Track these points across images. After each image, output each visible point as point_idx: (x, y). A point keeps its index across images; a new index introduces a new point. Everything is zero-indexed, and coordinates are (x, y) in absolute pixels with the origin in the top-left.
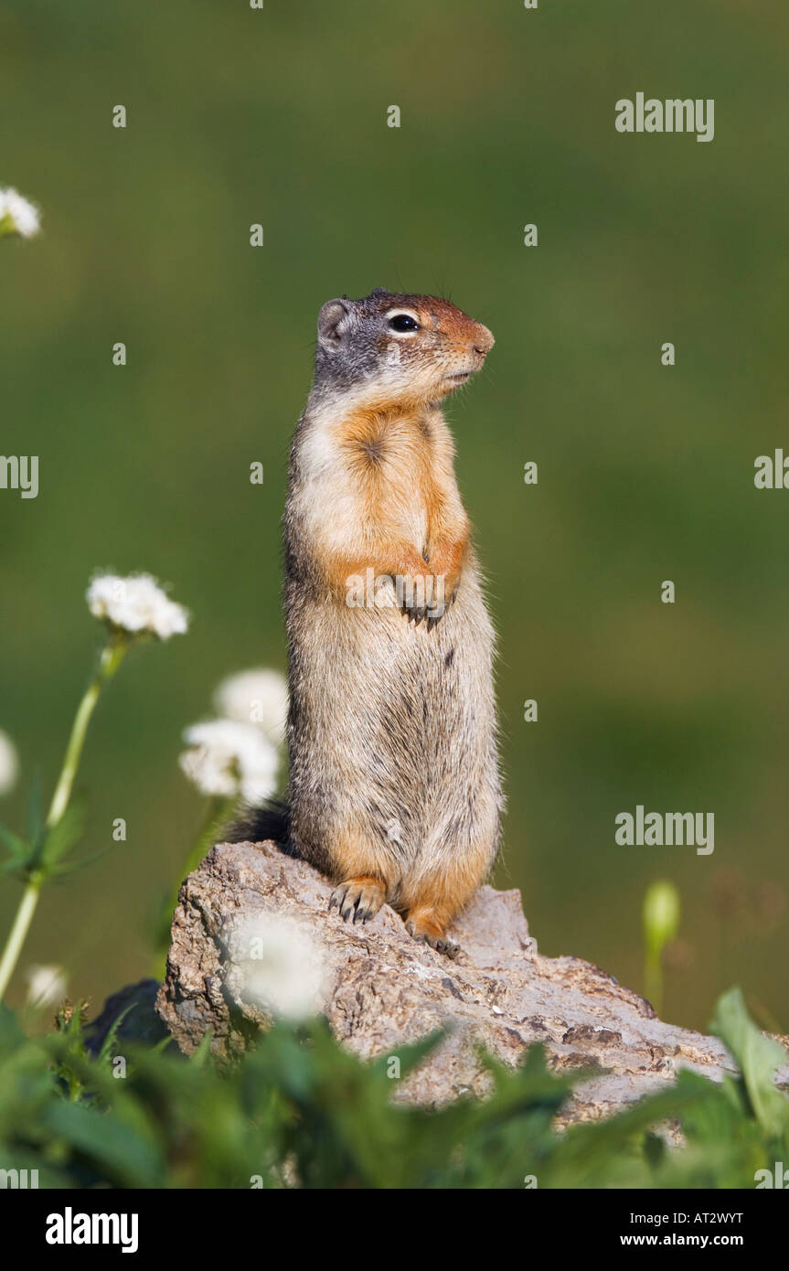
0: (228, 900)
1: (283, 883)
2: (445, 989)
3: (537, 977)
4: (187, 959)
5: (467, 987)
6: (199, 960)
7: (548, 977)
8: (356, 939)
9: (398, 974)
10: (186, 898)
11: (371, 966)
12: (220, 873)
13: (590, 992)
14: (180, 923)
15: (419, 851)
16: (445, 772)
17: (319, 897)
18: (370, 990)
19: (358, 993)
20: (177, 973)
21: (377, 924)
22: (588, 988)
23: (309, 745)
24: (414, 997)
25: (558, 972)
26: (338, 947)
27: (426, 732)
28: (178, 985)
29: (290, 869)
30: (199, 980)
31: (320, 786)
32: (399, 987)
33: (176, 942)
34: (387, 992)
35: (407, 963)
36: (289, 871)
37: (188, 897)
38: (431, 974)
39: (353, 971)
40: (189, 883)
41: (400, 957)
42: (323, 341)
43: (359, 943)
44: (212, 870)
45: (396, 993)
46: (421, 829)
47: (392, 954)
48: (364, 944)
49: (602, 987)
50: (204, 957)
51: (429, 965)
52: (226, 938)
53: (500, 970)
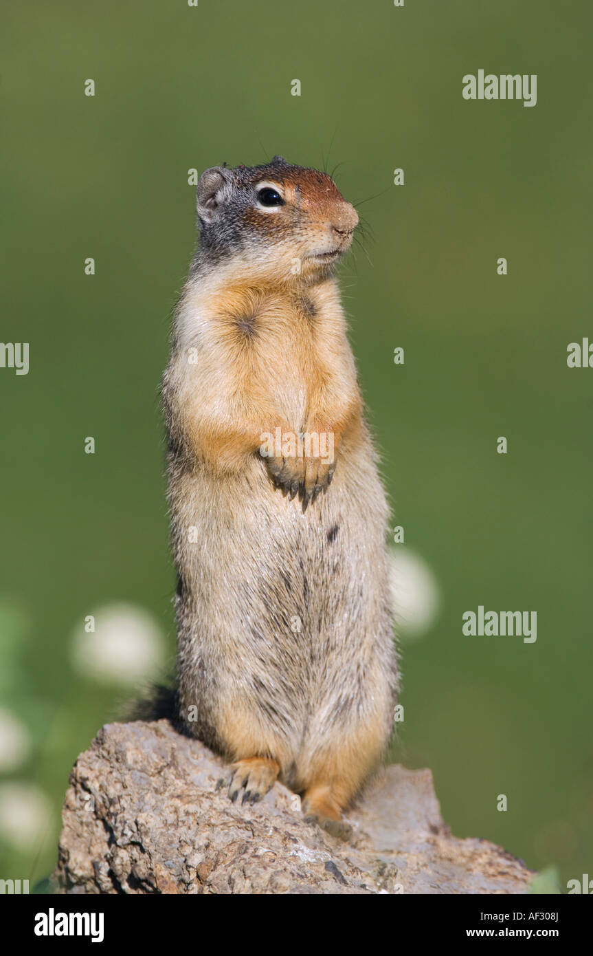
0: (115, 782)
1: (173, 763)
2: (327, 872)
3: (438, 860)
4: (77, 842)
5: (355, 870)
6: (88, 844)
7: (450, 860)
8: (240, 821)
9: (274, 857)
10: (76, 780)
11: (247, 848)
12: (109, 754)
13: (494, 876)
14: (70, 805)
15: (306, 728)
16: (330, 649)
17: (211, 778)
18: (242, 873)
19: (230, 877)
20: (66, 857)
21: (267, 805)
22: (492, 871)
23: (192, 617)
24: (285, 880)
25: (463, 855)
26: (222, 830)
27: (307, 608)
28: (68, 870)
29: (181, 749)
30: (88, 865)
31: (202, 660)
32: (270, 870)
33: (68, 826)
34: (258, 874)
35: (291, 845)
36: (181, 752)
37: (78, 779)
38: (315, 856)
39: (229, 854)
40: (79, 765)
41: (285, 839)
42: (201, 210)
43: (244, 825)
44: (101, 750)
45: (267, 877)
46: (307, 705)
47: (277, 837)
48: (249, 825)
49: (506, 870)
50: (94, 842)
51: (315, 848)
52: (113, 821)
53: (399, 852)
